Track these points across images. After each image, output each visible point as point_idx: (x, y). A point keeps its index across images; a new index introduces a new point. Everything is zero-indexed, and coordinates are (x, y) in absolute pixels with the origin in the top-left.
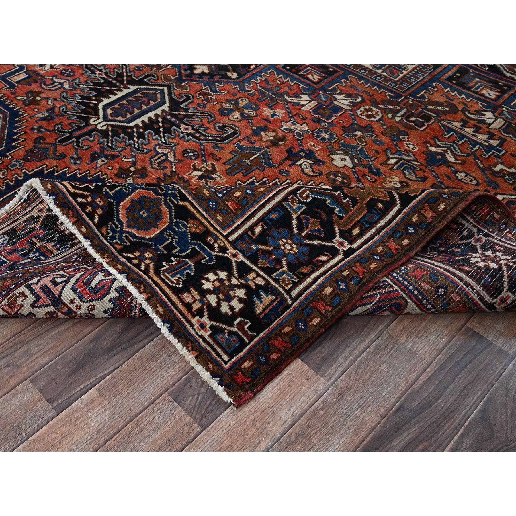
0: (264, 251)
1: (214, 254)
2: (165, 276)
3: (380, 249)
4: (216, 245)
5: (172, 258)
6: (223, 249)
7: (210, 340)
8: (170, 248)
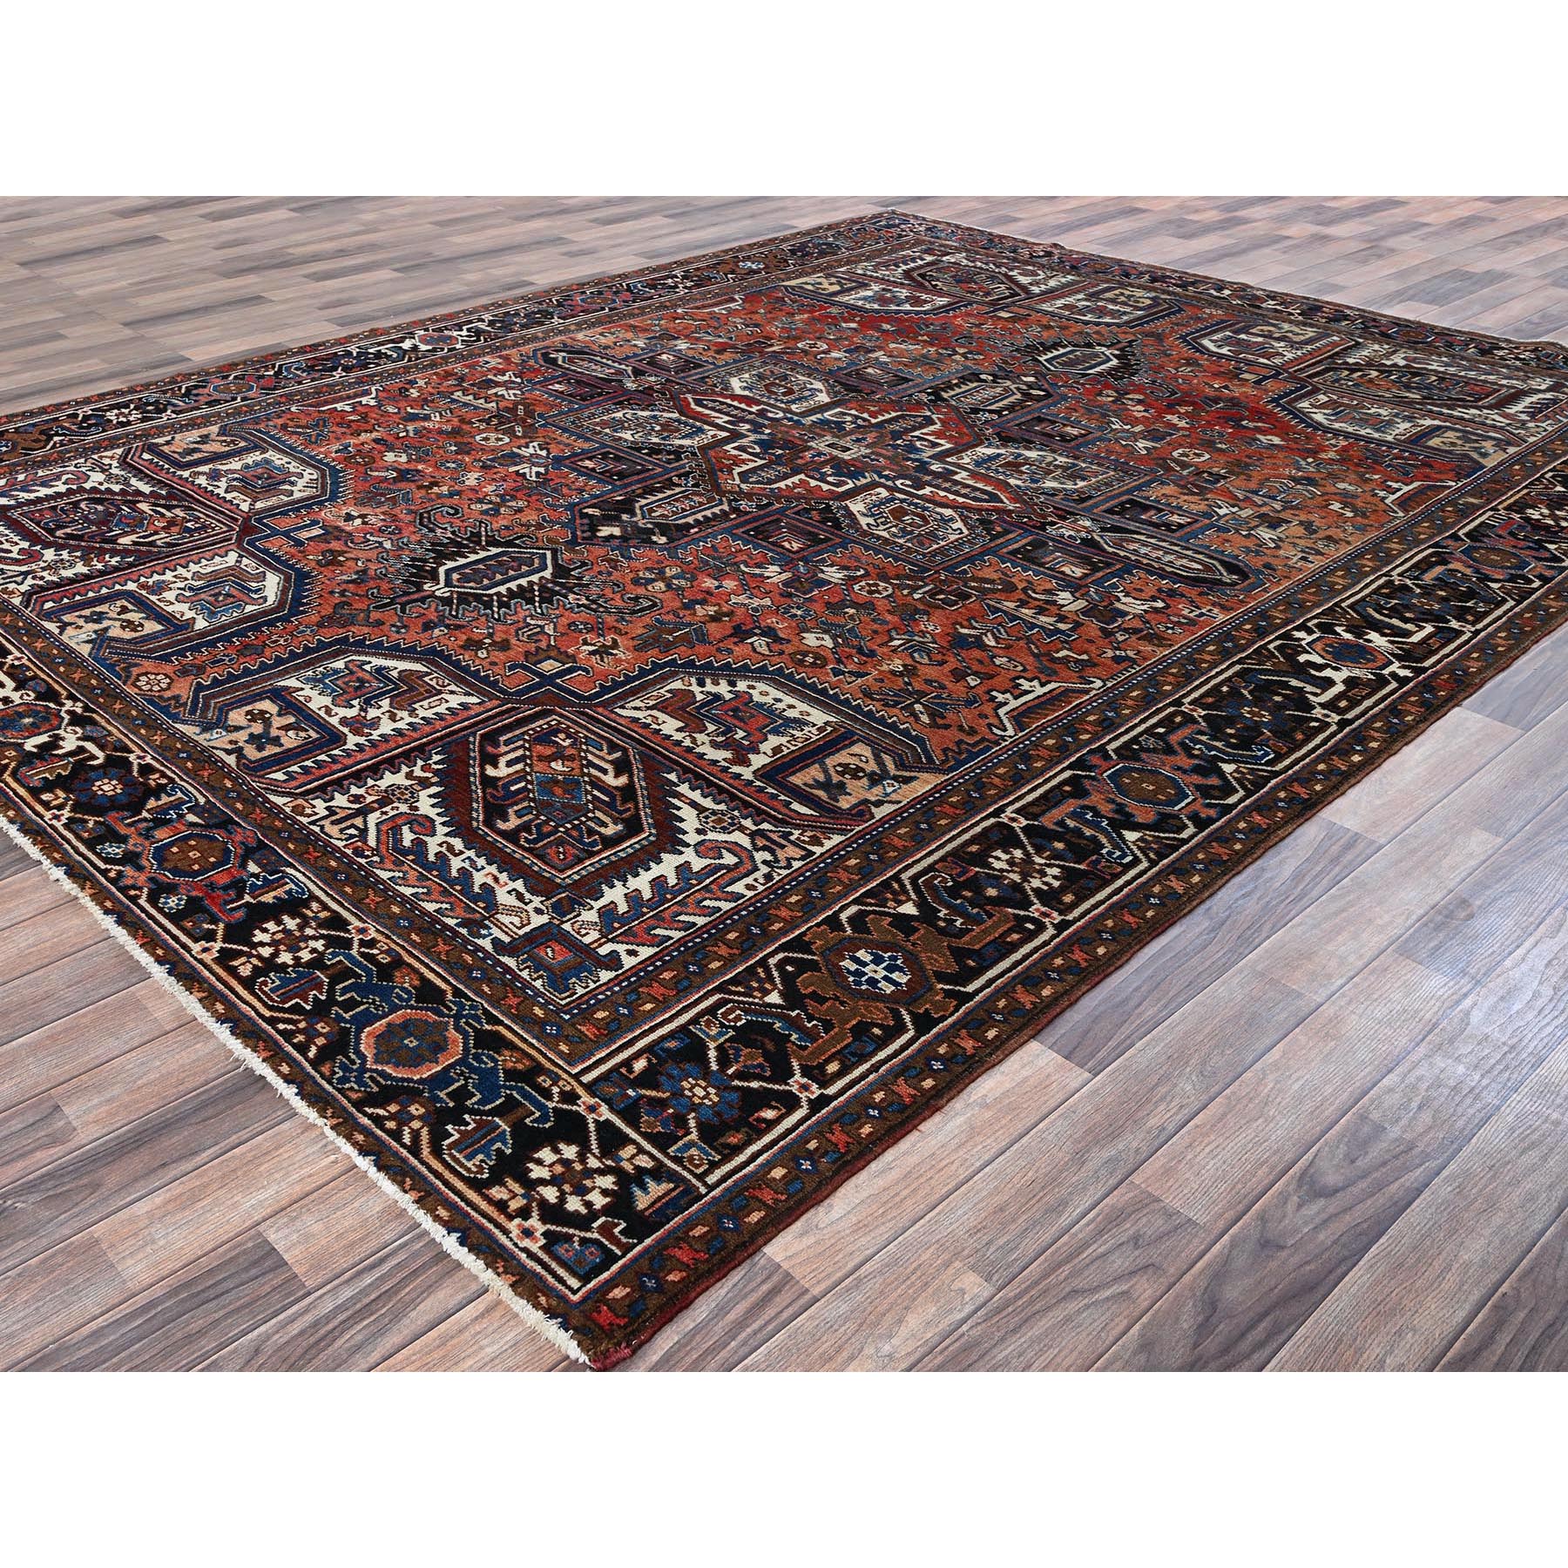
0: (651, 1099)
1: (551, 1105)
2: (453, 1158)
3: (879, 1096)
4: (555, 1090)
5: (466, 1117)
6: (571, 1097)
7: (541, 1254)
8: (461, 1095)
